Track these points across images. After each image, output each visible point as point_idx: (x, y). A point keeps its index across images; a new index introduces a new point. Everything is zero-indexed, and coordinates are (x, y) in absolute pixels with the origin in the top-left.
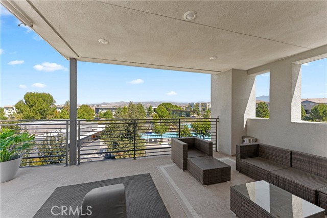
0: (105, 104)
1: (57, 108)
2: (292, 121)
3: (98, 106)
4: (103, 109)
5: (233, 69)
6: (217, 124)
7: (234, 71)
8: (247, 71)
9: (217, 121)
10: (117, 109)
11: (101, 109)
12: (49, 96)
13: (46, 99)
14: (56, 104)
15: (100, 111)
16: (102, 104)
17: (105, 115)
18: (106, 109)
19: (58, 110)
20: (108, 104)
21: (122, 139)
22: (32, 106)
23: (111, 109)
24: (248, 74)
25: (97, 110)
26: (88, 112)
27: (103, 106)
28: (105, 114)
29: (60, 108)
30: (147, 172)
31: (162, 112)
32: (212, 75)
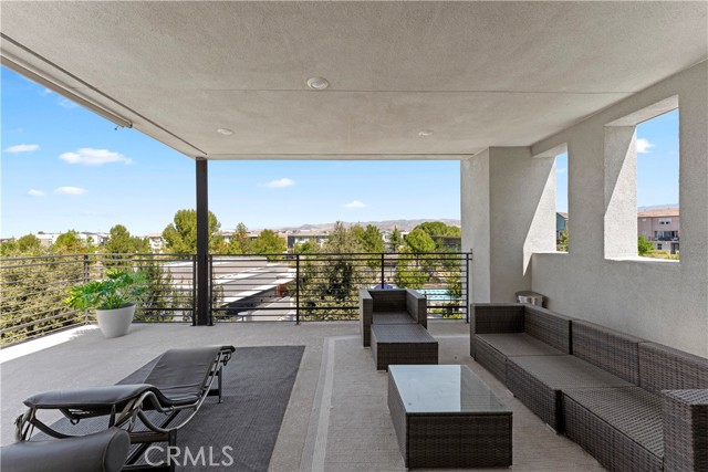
0: (308, 227)
1: (224, 237)
2: (607, 257)
3: (294, 232)
4: (301, 238)
5: (491, 148)
6: (467, 265)
7: (494, 151)
8: (530, 148)
9: (467, 259)
10: (328, 237)
11: (298, 237)
14: (220, 229)
15: (296, 241)
16: (301, 228)
17: (304, 249)
18: (307, 237)
19: (227, 240)
20: (315, 227)
21: (323, 298)
22: (185, 233)
23: (318, 237)
24: (532, 154)
25: (291, 240)
26: (273, 244)
27: (304, 232)
28: (305, 247)
30: (302, 344)
31: (420, 243)
32: (462, 161)
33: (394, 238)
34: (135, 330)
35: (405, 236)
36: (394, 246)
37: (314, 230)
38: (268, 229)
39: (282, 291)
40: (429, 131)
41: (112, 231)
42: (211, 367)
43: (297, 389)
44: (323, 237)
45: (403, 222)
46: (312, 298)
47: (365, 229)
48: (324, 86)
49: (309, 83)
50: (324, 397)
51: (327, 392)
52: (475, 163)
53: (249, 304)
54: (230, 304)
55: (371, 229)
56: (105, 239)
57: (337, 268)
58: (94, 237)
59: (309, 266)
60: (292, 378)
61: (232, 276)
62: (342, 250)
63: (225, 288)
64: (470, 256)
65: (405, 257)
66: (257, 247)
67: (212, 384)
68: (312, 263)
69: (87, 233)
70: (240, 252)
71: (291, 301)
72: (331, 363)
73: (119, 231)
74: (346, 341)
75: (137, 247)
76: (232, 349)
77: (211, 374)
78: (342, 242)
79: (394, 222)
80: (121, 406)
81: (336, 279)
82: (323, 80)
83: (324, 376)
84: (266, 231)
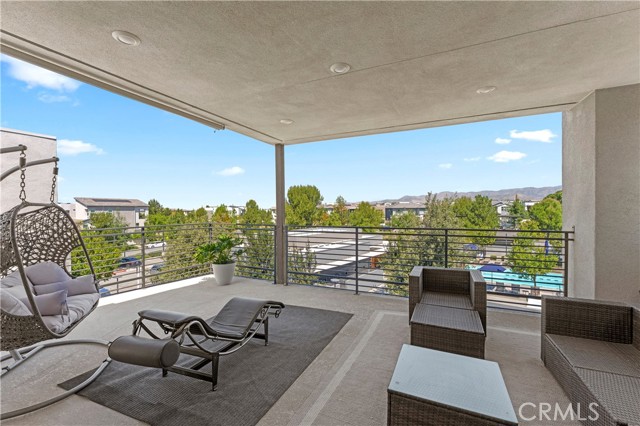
0: (408, 199)
1: (327, 210)
3: (393, 204)
4: (399, 210)
5: (597, 91)
6: (566, 248)
9: (567, 240)
11: (395, 209)
12: (315, 190)
13: (311, 195)
14: (323, 202)
15: (394, 213)
16: (402, 200)
18: (405, 209)
19: (329, 212)
20: (415, 198)
22: (295, 206)
23: (416, 209)
25: (389, 211)
26: (369, 217)
27: (403, 204)
29: (332, 209)
30: (352, 312)
31: (551, 217)
32: (564, 112)
33: (515, 210)
34: (236, 282)
35: (529, 207)
36: (513, 221)
37: (414, 201)
38: (365, 201)
39: (375, 263)
40: (488, 87)
41: (248, 204)
42: (257, 315)
43: (328, 350)
44: (423, 209)
45: (530, 191)
46: (400, 273)
47: (474, 200)
48: (347, 69)
49: (332, 70)
50: (347, 361)
51: (353, 358)
52: (579, 113)
53: (341, 273)
54: (324, 271)
55: (482, 199)
56: (244, 211)
57: (428, 243)
58: (237, 209)
59: (400, 240)
60: (329, 339)
61: (325, 246)
62: (434, 224)
63: (318, 256)
64: (570, 236)
65: (528, 235)
66: (355, 218)
67: (259, 329)
68: (404, 237)
69: (233, 207)
70: (339, 223)
71: (383, 275)
72: (370, 333)
73: (252, 204)
74: (394, 317)
75: (263, 218)
76: (283, 306)
77: (258, 321)
78: (433, 214)
79: (518, 191)
80: (178, 325)
81: (427, 255)
82: (344, 64)
83: (357, 343)
84: (363, 203)
